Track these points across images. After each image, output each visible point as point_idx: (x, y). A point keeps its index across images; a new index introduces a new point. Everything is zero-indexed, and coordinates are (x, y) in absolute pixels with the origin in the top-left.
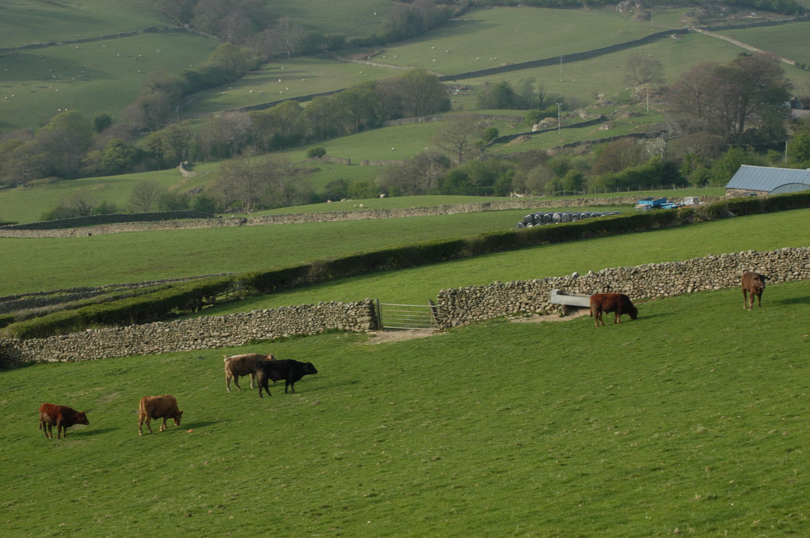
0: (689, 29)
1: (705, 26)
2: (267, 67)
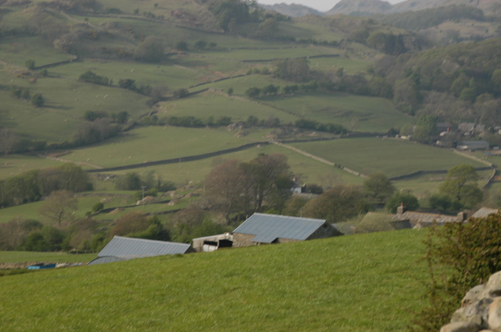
0: (270, 142)
1: (281, 140)
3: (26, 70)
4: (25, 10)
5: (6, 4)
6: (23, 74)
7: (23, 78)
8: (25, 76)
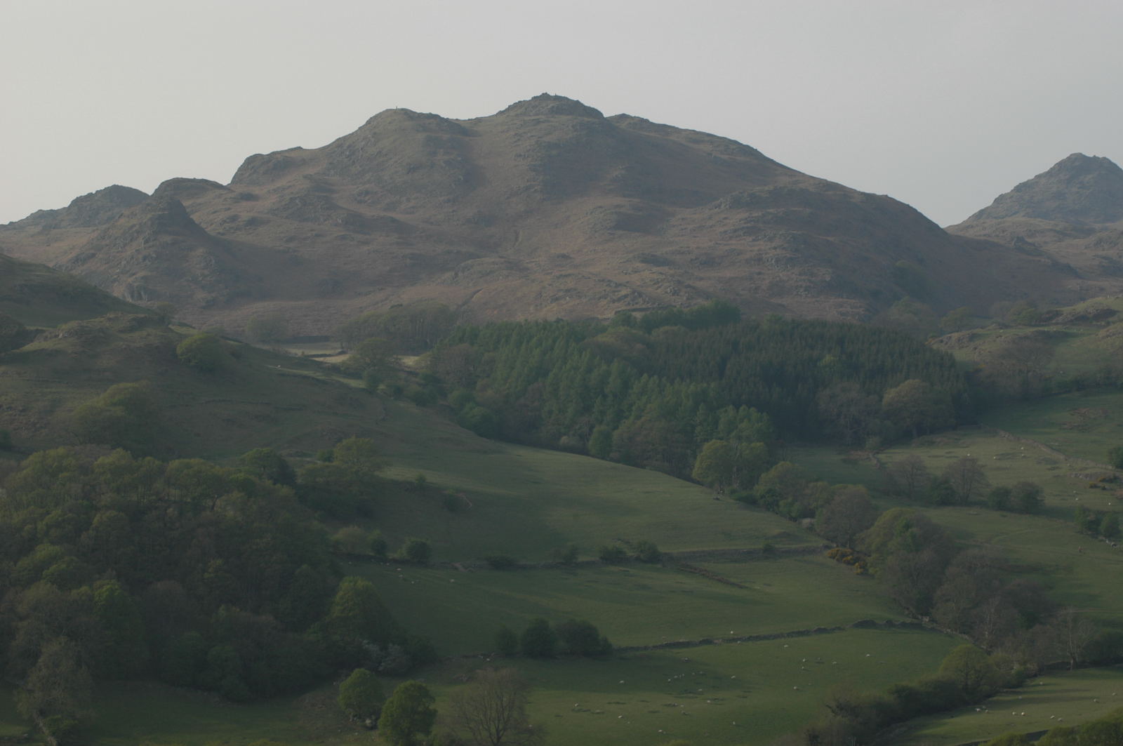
2: (1034, 683)
3: (1110, 470)
4: (1102, 333)
5: (1060, 319)
6: (1103, 480)
7: (1104, 489)
8: (1107, 486)
